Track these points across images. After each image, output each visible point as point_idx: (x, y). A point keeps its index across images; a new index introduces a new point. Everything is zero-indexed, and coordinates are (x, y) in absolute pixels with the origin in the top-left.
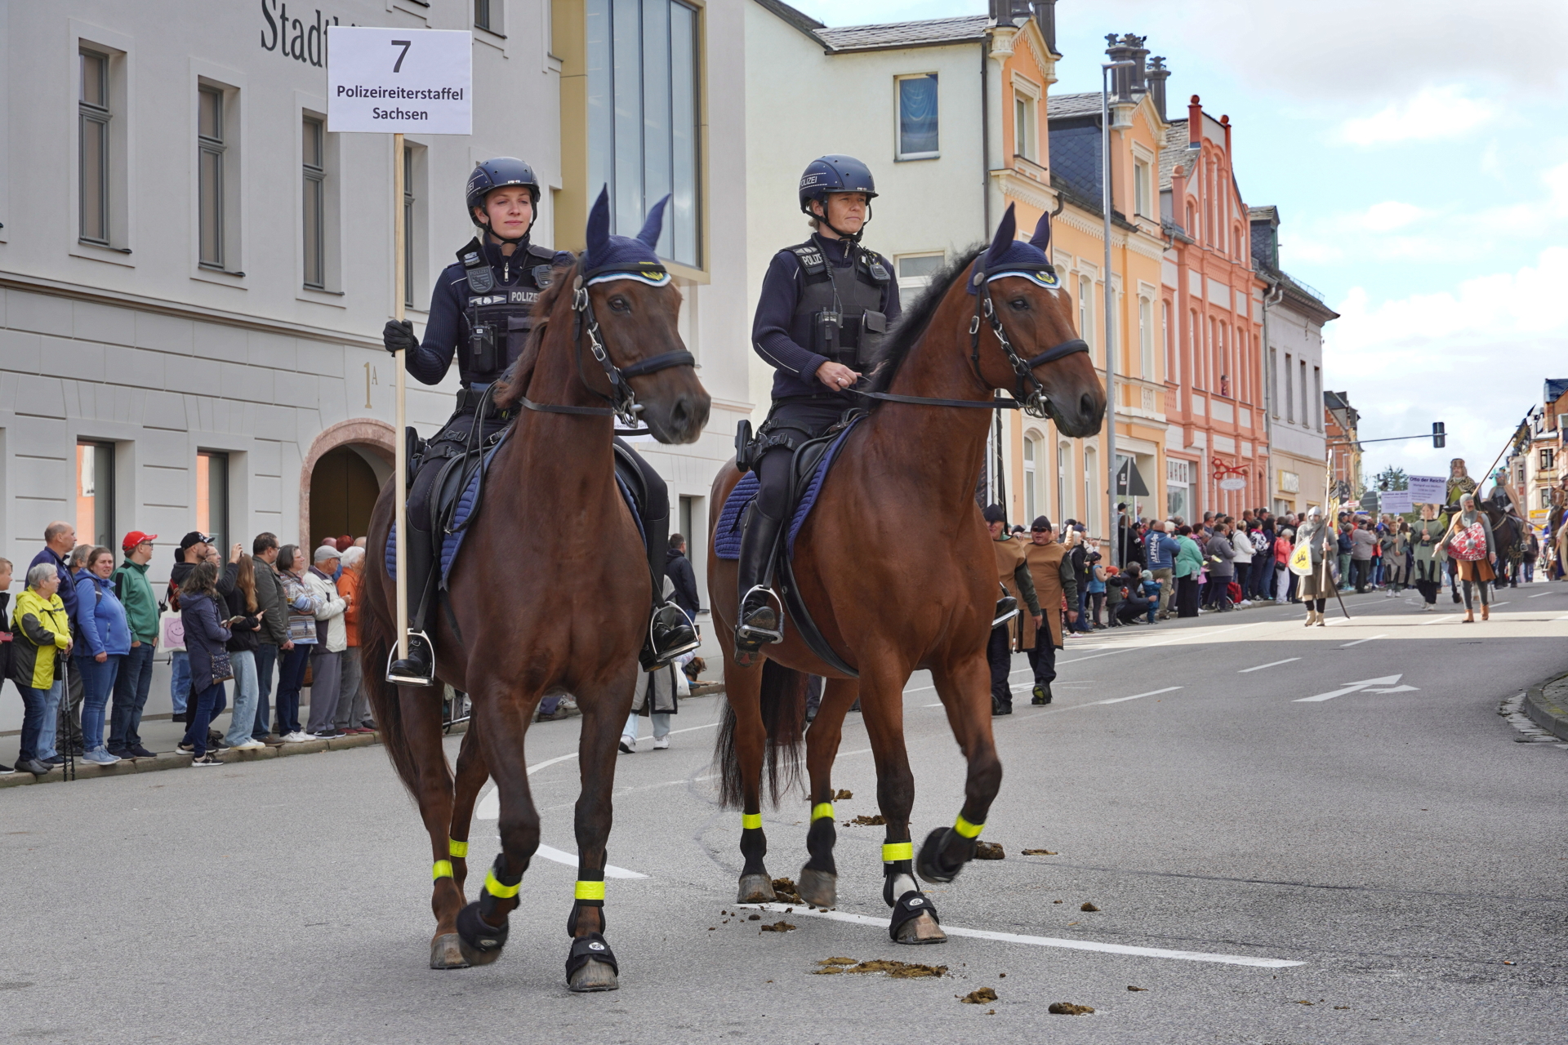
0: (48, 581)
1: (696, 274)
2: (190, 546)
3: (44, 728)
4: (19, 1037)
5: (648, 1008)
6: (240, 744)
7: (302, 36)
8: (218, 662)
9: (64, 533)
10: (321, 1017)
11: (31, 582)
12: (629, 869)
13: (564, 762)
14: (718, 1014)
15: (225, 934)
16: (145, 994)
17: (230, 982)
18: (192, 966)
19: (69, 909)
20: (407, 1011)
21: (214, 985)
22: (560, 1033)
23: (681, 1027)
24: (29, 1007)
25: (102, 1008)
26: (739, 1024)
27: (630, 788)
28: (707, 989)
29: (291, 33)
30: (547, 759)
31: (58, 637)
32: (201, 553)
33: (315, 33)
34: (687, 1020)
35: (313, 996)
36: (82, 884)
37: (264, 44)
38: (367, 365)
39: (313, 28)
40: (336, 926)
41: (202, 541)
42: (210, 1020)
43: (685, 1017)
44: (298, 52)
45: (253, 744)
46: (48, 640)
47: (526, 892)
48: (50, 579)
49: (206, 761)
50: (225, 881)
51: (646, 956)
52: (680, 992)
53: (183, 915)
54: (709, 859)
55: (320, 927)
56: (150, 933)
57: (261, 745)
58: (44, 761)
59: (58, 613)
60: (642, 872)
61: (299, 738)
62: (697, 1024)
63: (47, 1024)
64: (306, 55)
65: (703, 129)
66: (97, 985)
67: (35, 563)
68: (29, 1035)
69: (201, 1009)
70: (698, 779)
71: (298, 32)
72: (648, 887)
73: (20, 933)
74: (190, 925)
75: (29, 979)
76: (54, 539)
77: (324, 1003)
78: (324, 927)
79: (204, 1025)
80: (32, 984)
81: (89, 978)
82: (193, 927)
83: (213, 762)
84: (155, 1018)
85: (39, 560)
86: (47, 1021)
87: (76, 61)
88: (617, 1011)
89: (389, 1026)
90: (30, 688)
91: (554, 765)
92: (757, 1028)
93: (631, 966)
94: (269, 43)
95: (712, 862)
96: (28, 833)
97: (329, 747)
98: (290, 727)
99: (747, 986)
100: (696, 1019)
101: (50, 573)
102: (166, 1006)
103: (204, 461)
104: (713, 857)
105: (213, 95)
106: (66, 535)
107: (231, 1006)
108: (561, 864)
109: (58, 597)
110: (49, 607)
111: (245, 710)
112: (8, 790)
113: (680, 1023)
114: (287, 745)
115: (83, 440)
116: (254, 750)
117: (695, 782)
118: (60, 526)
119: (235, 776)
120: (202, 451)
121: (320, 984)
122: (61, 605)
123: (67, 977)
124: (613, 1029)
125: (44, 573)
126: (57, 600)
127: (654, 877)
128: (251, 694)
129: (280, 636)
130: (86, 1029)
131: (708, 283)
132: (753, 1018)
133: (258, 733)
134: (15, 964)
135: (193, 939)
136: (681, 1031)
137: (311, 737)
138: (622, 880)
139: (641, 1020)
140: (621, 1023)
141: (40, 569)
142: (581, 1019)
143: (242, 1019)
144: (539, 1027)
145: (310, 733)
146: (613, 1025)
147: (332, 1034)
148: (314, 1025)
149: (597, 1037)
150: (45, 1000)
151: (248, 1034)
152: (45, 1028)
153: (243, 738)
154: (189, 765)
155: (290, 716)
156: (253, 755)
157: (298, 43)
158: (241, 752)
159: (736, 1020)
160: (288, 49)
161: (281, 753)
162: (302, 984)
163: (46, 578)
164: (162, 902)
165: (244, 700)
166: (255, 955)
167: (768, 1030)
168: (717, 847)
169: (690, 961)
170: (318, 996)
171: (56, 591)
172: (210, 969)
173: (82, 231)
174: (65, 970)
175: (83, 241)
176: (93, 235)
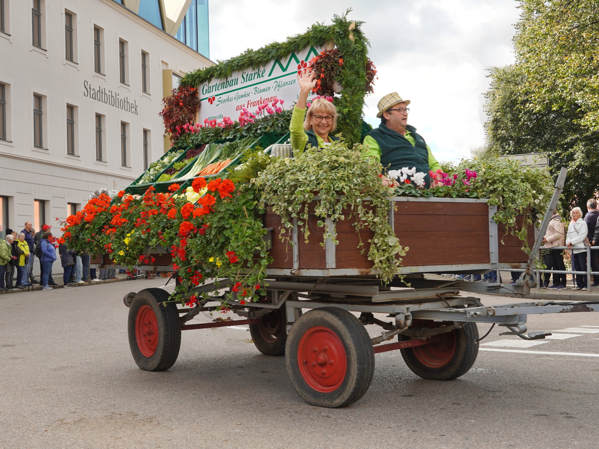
3: (23, 277)
4: (10, 359)
6: (79, 281)
7: (95, 93)
8: (70, 259)
15: (70, 332)
16: (46, 348)
18: (60, 340)
19: (28, 325)
24: (14, 351)
25: (34, 352)
29: (92, 92)
31: (25, 252)
33: (99, 92)
37: (85, 95)
38: (114, 181)
39: (98, 91)
42: (63, 354)
43: (190, 354)
44: (94, 97)
45: (81, 282)
46: (23, 253)
52: (189, 347)
53: (59, 327)
57: (84, 282)
59: (26, 246)
61: (97, 280)
63: (18, 356)
64: (96, 98)
66: (33, 345)
68: (13, 359)
69: (61, 352)
71: (94, 92)
75: (15, 344)
76: (27, 226)
79: (61, 356)
81: (31, 343)
82: (61, 330)
83: (70, 286)
84: (48, 354)
87: (32, 97)
90: (19, 266)
92: (208, 356)
94: (86, 95)
96: (19, 305)
97: (104, 283)
98: (93, 277)
99: (207, 345)
100: (193, 354)
102: (51, 351)
103: (69, 206)
105: (71, 108)
107: (69, 351)
110: (23, 244)
114: (92, 282)
115: (36, 200)
116: (82, 284)
118: (29, 223)
119: (77, 290)
120: (69, 203)
122: (27, 244)
123: (25, 343)
126: (26, 242)
130: (29, 357)
132: (208, 354)
133: (83, 279)
134: (12, 340)
135: (61, 333)
137: (100, 280)
143: (71, 354)
145: (99, 279)
150: (18, 349)
151: (73, 358)
154: (63, 287)
155: (94, 275)
157: (94, 95)
158: (79, 284)
159: (203, 354)
160: (91, 96)
161: (90, 284)
164: (54, 323)
171: (25, 240)
172: (64, 341)
173: (35, 144)
174: (25, 341)
175: (35, 146)
176: (38, 145)
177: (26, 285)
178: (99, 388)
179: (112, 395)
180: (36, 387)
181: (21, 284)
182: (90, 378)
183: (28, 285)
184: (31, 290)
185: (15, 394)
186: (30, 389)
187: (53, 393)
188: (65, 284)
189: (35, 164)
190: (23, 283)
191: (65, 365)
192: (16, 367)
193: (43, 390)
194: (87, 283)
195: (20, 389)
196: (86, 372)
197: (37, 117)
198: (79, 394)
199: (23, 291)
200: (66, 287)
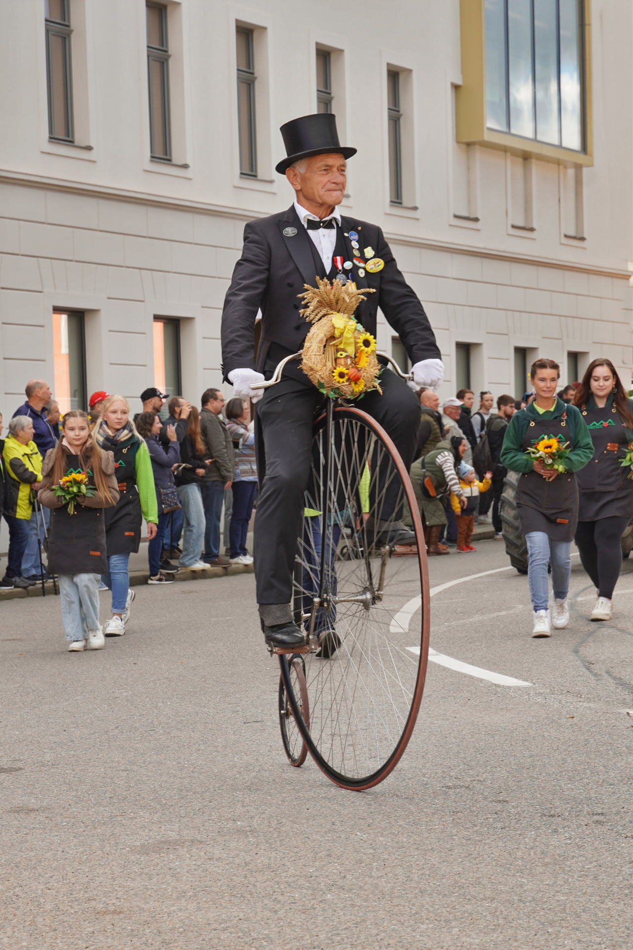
0: (23, 431)
1: (581, 159)
2: (148, 399)
3: (26, 552)
4: (10, 814)
5: (526, 799)
6: (191, 565)
8: (167, 494)
9: (41, 388)
10: (254, 802)
11: (14, 432)
12: (516, 677)
13: (465, 583)
14: (585, 806)
15: (178, 729)
16: (112, 779)
17: (181, 770)
18: (150, 756)
19: (52, 706)
20: (325, 798)
21: (168, 773)
22: (451, 819)
23: (553, 816)
24: (18, 788)
25: (77, 790)
26: (602, 814)
27: (521, 606)
28: (576, 783)
30: (451, 580)
32: (157, 406)
34: (558, 810)
35: (249, 783)
36: (63, 685)
40: (269, 723)
41: (159, 396)
42: (164, 802)
43: (556, 807)
45: (200, 565)
47: (428, 696)
48: (26, 429)
49: (160, 580)
50: (179, 684)
51: (527, 754)
52: (554, 786)
53: (144, 713)
54: (584, 670)
55: (256, 724)
56: (117, 728)
57: (207, 566)
58: (28, 578)
59: (34, 456)
60: (527, 680)
62: (567, 814)
63: (33, 803)
65: (587, 28)
66: (73, 771)
67: (15, 416)
68: (18, 812)
69: (157, 793)
70: (579, 599)
72: (532, 693)
73: (12, 725)
74: (150, 721)
75: (20, 765)
76: (34, 394)
77: (257, 790)
78: (259, 724)
79: (159, 806)
80: (21, 769)
81: (67, 764)
82: (152, 722)
83: (166, 581)
84: (119, 800)
85: (18, 413)
86: (33, 801)
88: (500, 801)
89: (310, 810)
90: (15, 518)
91: (457, 585)
92: (618, 818)
93: (514, 762)
95: (587, 672)
96: (20, 640)
98: (239, 551)
99: (611, 781)
100: (566, 809)
101: (26, 424)
102: (129, 790)
103: (159, 327)
104: (588, 669)
106: (43, 390)
107: (181, 790)
108: (459, 673)
109: (33, 443)
111: (194, 537)
112: (5, 603)
113: (552, 812)
114: (233, 566)
115: (57, 310)
116: (203, 571)
117: (576, 601)
118: (37, 383)
119: (190, 592)
120: (157, 318)
121: (255, 774)
123: (50, 764)
124: (495, 816)
125: (21, 424)
127: (537, 685)
128: (199, 524)
129: (227, 474)
130: (64, 808)
131: (592, 165)
132: (614, 810)
133: (208, 556)
134: (8, 751)
135: (152, 733)
136: (553, 819)
138: (510, 688)
139: (519, 809)
140: (502, 811)
141: (18, 421)
142: (469, 808)
143: (190, 802)
144: (434, 814)
146: (496, 813)
147: (263, 816)
148: (249, 808)
149: (482, 823)
150: (31, 783)
151: (195, 814)
152: (31, 806)
153: (193, 560)
154: (146, 583)
155: (240, 543)
156: (201, 575)
158: (194, 572)
159: (600, 811)
161: (227, 572)
162: (240, 773)
163: (23, 428)
164: (128, 700)
165: (193, 529)
166: (203, 747)
167: (627, 820)
168: (592, 659)
169: (563, 759)
170: (252, 784)
171: (32, 439)
172: (165, 759)
173: (51, 131)
174: (48, 757)
175: (53, 139)
176: (60, 133)
177: (35, 578)
178: (281, 913)
179: (322, 937)
180: (93, 903)
181: (20, 574)
182: (252, 880)
183: (42, 577)
184: (50, 593)
185: (33, 922)
186: (77, 908)
187: (146, 923)
188: (153, 573)
189: (52, 196)
190: (27, 570)
191: (174, 835)
192: (29, 837)
193: (114, 912)
194: (218, 569)
195: (48, 907)
196: (237, 861)
197: (56, 43)
198: (224, 930)
199: (27, 594)
200: (153, 581)
